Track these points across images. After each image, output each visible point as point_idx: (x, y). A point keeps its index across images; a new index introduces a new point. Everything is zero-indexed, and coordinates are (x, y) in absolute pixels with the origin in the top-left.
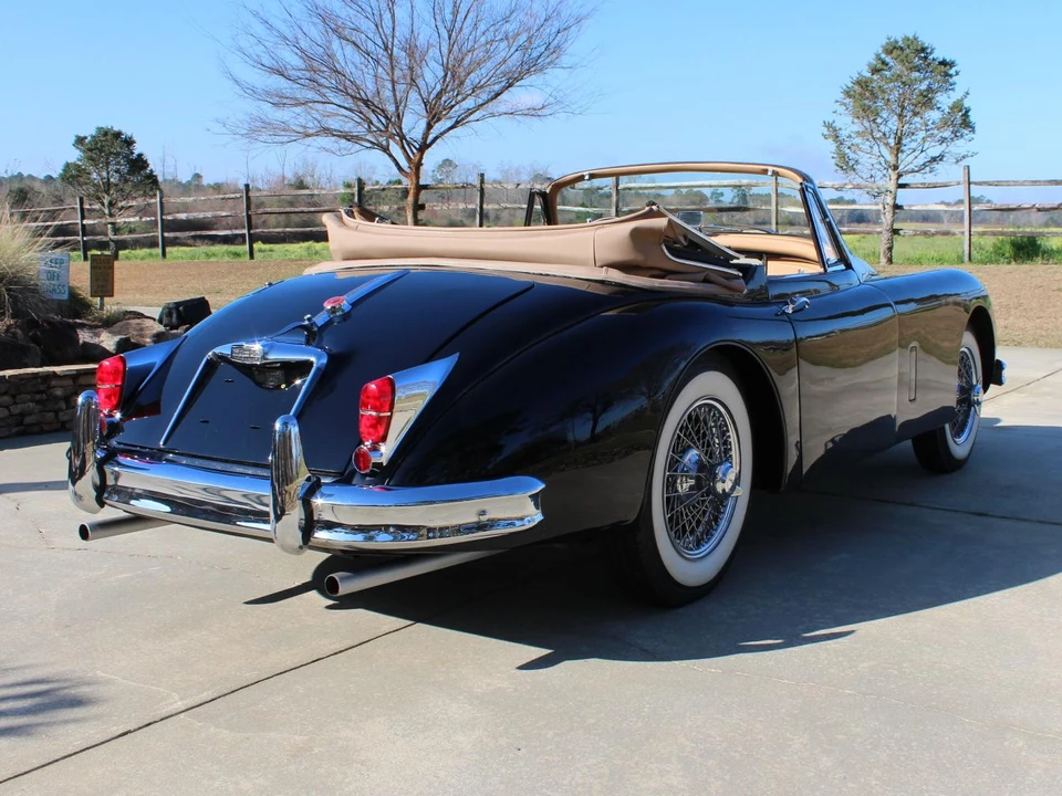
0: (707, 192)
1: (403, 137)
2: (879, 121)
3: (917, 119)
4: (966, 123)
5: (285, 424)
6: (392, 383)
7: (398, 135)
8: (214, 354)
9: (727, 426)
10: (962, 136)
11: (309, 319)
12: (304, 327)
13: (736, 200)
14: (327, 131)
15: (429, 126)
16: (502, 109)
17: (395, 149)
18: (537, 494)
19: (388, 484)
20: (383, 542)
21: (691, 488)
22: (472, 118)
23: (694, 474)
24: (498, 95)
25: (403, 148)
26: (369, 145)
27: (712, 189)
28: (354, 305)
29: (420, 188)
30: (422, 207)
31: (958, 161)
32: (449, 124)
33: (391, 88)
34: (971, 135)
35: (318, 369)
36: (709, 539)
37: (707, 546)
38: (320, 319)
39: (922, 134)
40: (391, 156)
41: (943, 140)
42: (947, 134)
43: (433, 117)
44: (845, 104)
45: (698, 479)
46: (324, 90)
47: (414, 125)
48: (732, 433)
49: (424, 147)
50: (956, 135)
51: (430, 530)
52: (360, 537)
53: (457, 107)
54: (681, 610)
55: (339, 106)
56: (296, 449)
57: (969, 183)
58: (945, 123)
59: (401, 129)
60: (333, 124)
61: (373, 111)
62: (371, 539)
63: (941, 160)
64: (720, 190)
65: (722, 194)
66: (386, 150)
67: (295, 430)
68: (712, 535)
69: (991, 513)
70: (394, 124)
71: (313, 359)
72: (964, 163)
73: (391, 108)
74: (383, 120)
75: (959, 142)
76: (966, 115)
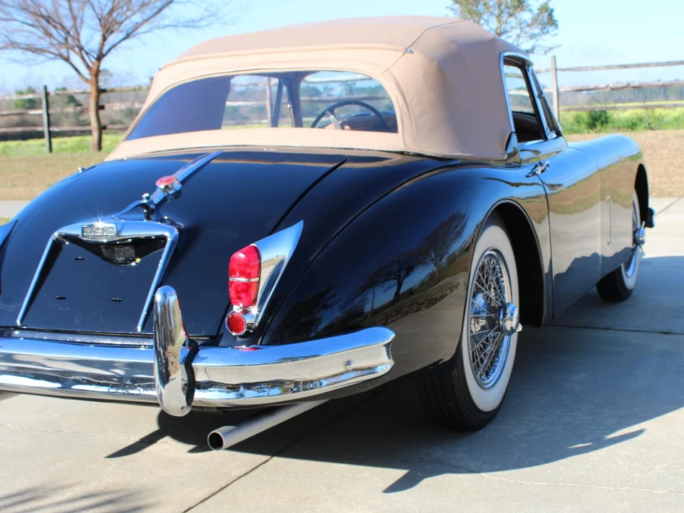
0: (321, 88)
1: (81, 49)
2: (482, 22)
3: (512, 19)
4: (552, 22)
5: (165, 295)
6: (256, 250)
7: (78, 47)
8: (60, 235)
9: (501, 272)
10: (548, 32)
11: (148, 198)
12: (144, 206)
13: (344, 93)
14: (14, 45)
15: (105, 39)
16: (167, 22)
17: (75, 59)
18: (390, 343)
19: (261, 344)
20: (251, 398)
21: (483, 328)
22: (140, 30)
23: (484, 315)
24: (160, 10)
25: (83, 58)
26: (52, 56)
27: (323, 85)
28: (183, 182)
29: (100, 91)
30: (102, 108)
31: (546, 52)
32: (121, 36)
33: (67, 6)
34: (556, 31)
35: (173, 242)
36: (494, 370)
37: (493, 375)
38: (157, 197)
39: (517, 31)
40: (71, 64)
41: (532, 36)
42: (536, 30)
43: (107, 31)
44: (452, 9)
45: (488, 319)
46: (8, 9)
47: (91, 37)
48: (505, 278)
49: (100, 57)
50: (544, 31)
51: (296, 383)
52: (232, 395)
53: (127, 22)
54: (481, 432)
55: (23, 23)
56: (177, 317)
57: (556, 70)
58: (535, 21)
59: (79, 40)
60: (19, 39)
61: (55, 27)
62: (242, 395)
63: (532, 52)
64: (331, 85)
65: (332, 89)
66: (67, 60)
67: (173, 299)
68: (496, 366)
69: (674, 331)
70: (73, 38)
71: (167, 234)
72: (551, 54)
73: (68, 24)
74: (62, 33)
75: (547, 37)
76: (550, 15)
